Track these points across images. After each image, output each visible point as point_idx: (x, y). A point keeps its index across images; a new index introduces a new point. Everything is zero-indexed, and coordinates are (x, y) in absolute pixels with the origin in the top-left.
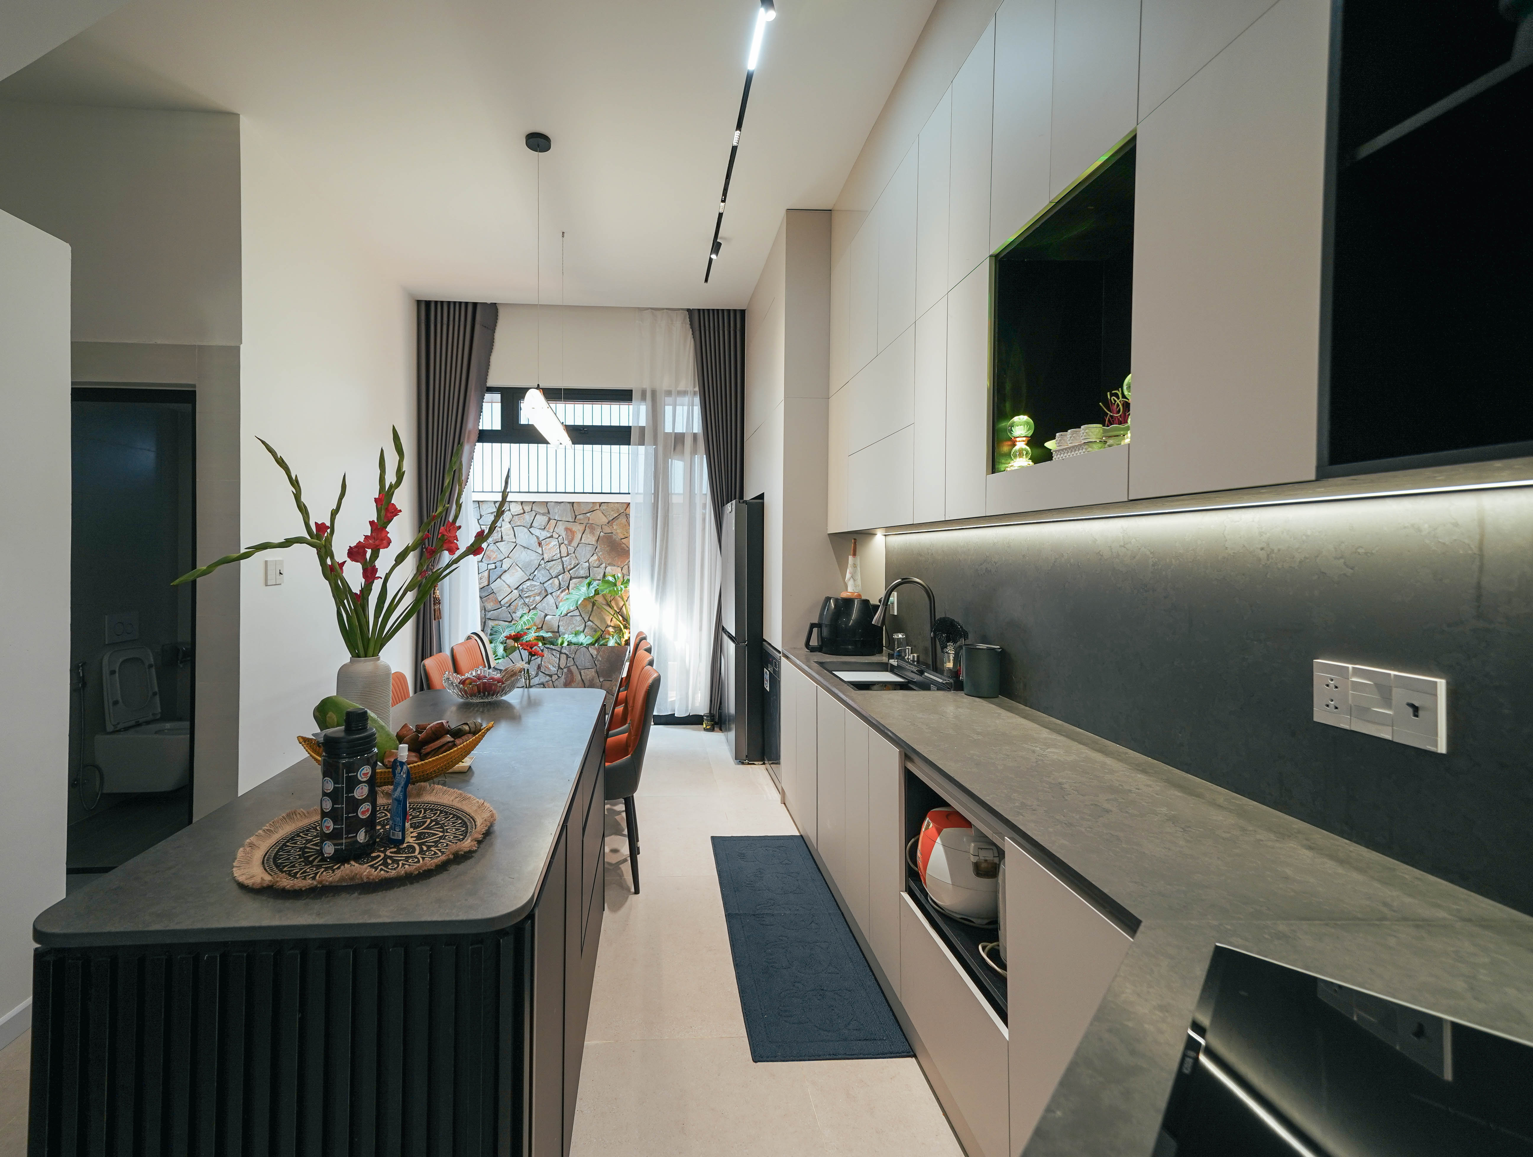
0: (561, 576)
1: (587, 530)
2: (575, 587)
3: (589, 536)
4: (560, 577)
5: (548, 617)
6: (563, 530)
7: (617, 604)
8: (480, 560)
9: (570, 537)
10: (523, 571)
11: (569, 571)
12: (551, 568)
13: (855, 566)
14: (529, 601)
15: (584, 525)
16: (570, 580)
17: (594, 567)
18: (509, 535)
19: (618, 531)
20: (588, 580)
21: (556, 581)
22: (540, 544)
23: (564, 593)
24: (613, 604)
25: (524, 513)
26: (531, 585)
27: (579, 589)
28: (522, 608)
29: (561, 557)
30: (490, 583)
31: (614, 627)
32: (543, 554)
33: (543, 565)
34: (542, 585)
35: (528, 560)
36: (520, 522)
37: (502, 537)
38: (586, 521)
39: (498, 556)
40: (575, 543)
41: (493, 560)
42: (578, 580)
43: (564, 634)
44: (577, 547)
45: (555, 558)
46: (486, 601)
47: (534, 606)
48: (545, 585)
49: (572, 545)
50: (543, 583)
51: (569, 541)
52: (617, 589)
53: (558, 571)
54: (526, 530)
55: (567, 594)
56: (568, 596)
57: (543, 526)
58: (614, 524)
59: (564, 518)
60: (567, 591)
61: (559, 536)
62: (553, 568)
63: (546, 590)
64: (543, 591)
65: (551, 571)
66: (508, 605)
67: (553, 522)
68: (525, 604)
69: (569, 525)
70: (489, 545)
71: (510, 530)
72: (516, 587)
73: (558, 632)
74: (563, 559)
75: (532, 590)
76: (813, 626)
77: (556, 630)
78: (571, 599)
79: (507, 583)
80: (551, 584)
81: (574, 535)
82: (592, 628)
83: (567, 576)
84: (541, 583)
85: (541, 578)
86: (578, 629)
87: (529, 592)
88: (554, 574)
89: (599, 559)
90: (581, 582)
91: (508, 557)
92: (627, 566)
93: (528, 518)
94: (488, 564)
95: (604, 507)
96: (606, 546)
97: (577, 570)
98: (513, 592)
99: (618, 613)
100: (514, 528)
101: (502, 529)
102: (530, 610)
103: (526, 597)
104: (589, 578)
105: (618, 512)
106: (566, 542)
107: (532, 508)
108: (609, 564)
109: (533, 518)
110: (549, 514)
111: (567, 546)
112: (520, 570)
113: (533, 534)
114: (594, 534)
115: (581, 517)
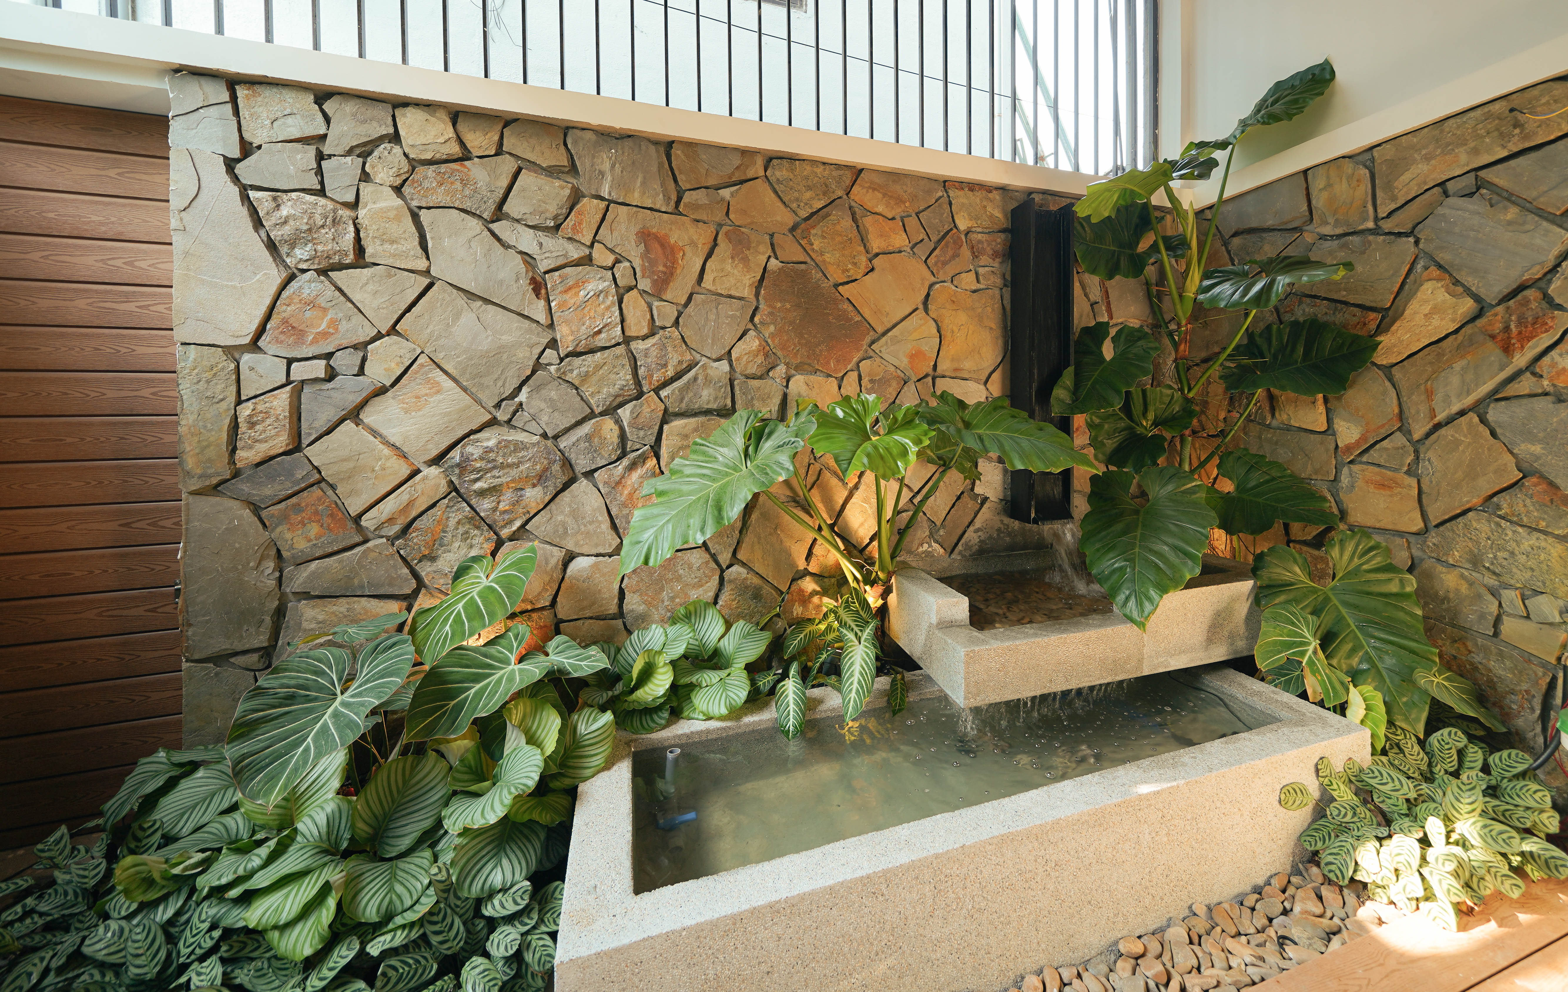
0: (629, 407)
1: (724, 247)
2: (681, 448)
3: (728, 267)
4: (625, 413)
5: (579, 565)
6: (633, 238)
7: (828, 500)
8: (247, 340)
9: (661, 268)
10: (465, 389)
11: (657, 391)
12: (585, 377)
14: (495, 510)
15: (712, 229)
16: (664, 421)
17: (747, 377)
18: (392, 242)
19: (828, 257)
20: (730, 424)
21: (608, 427)
22: (538, 287)
23: (639, 473)
24: (815, 499)
25: (466, 156)
26: (502, 445)
27: (704, 453)
28: (466, 536)
29: (627, 340)
30: (305, 442)
31: (818, 577)
32: (551, 326)
33: (553, 369)
34: (549, 443)
35: (485, 343)
36: (447, 192)
37: (360, 249)
38: (719, 216)
39: (344, 326)
40: (677, 292)
41: (315, 341)
42: (692, 422)
43: (643, 621)
44: (686, 305)
45: (602, 340)
46: (284, 518)
47: (518, 524)
48: (563, 443)
49: (668, 296)
50: (556, 437)
51: (655, 283)
53: (614, 390)
54: (474, 224)
55: (654, 475)
56: (660, 483)
57: (549, 215)
58: (813, 232)
59: (637, 194)
60: (652, 462)
61: (617, 261)
62: (594, 379)
63: (567, 463)
64: (556, 468)
65: (587, 391)
66: (396, 528)
67: (590, 208)
68: (477, 519)
69: (657, 224)
70: (291, 278)
71: (398, 218)
72: (434, 453)
73: (621, 613)
74: (634, 345)
75: (509, 466)
77: (613, 609)
79: (392, 440)
80: (588, 438)
81: (674, 261)
82: (746, 587)
83: (651, 407)
84: (545, 436)
85: (544, 418)
86: (694, 595)
87: (496, 473)
88: (598, 402)
89: (766, 351)
90: (704, 432)
91: (393, 330)
92: (856, 374)
93: (483, 181)
94: (290, 362)
95: (779, 173)
96: (788, 306)
97: (687, 386)
98: (418, 477)
99: (832, 527)
100: (423, 213)
101: (362, 212)
102: (499, 543)
103: (482, 493)
104: (735, 416)
105: (825, 194)
106: (645, 284)
107: (500, 144)
108: (799, 368)
109: (504, 183)
110: (573, 169)
111: (649, 299)
112: (450, 384)
113: (506, 246)
114: (745, 260)
115: (700, 197)
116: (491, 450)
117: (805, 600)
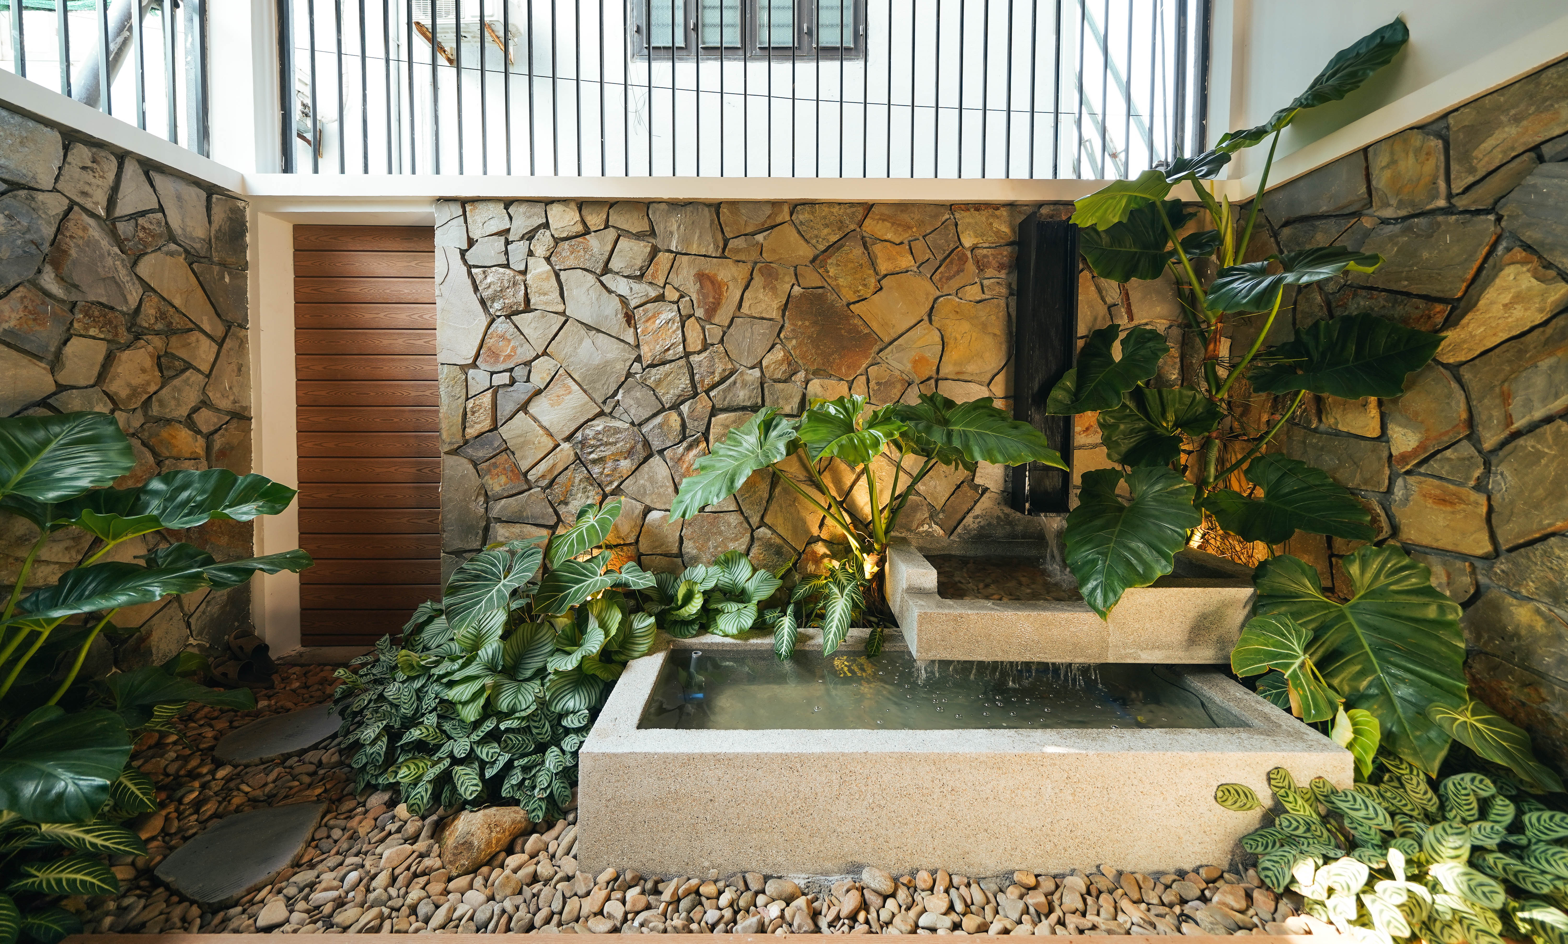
0: (688, 404)
1: (758, 280)
2: (724, 435)
3: (761, 296)
4: (685, 408)
5: (654, 516)
6: (692, 278)
7: (838, 482)
8: (470, 361)
9: (711, 300)
10: (585, 391)
11: (707, 392)
12: (659, 382)
14: (602, 473)
15: (750, 266)
16: (712, 414)
17: (774, 381)
18: (545, 294)
19: (841, 281)
20: (762, 417)
21: (674, 419)
22: (629, 319)
23: (694, 452)
24: (827, 480)
25: (587, 232)
26: (607, 430)
27: (735, 440)
28: (585, 490)
29: (687, 355)
30: (499, 424)
31: (828, 543)
32: (638, 346)
33: (638, 376)
34: (636, 429)
35: (597, 360)
36: (576, 258)
37: (527, 300)
38: (754, 256)
39: (519, 350)
40: (722, 317)
41: (504, 361)
42: (732, 415)
43: (695, 561)
44: (729, 327)
45: (670, 355)
46: (489, 471)
47: (616, 484)
48: (644, 430)
49: (716, 320)
50: (640, 425)
51: (707, 311)
53: (677, 392)
54: (591, 278)
55: (704, 454)
56: (706, 460)
57: (637, 267)
58: (829, 261)
59: (695, 246)
60: (703, 445)
61: (682, 296)
62: (665, 383)
63: (647, 444)
64: (640, 446)
65: (660, 392)
66: (546, 482)
67: (664, 259)
68: (590, 479)
69: (709, 267)
70: (493, 321)
71: (548, 278)
72: (567, 433)
73: (680, 555)
74: (692, 358)
75: (611, 444)
77: (675, 550)
78: (716, 467)
79: (544, 424)
80: (660, 426)
81: (721, 294)
82: (771, 545)
83: (703, 404)
84: (632, 424)
85: (632, 412)
86: (732, 546)
87: (602, 448)
88: (668, 399)
89: (789, 360)
90: (738, 423)
91: (545, 353)
92: (864, 378)
93: (597, 247)
94: (492, 373)
95: (803, 216)
96: (807, 323)
97: (729, 388)
98: (558, 449)
99: (841, 504)
100: (562, 273)
101: (529, 276)
102: (605, 496)
103: (594, 462)
104: (763, 411)
105: (839, 229)
106: (700, 313)
107: (607, 220)
108: (817, 373)
109: (609, 248)
110: (653, 233)
111: (703, 323)
112: (577, 387)
113: (610, 291)
114: (774, 289)
115: (740, 243)
116: (600, 433)
117: (818, 560)
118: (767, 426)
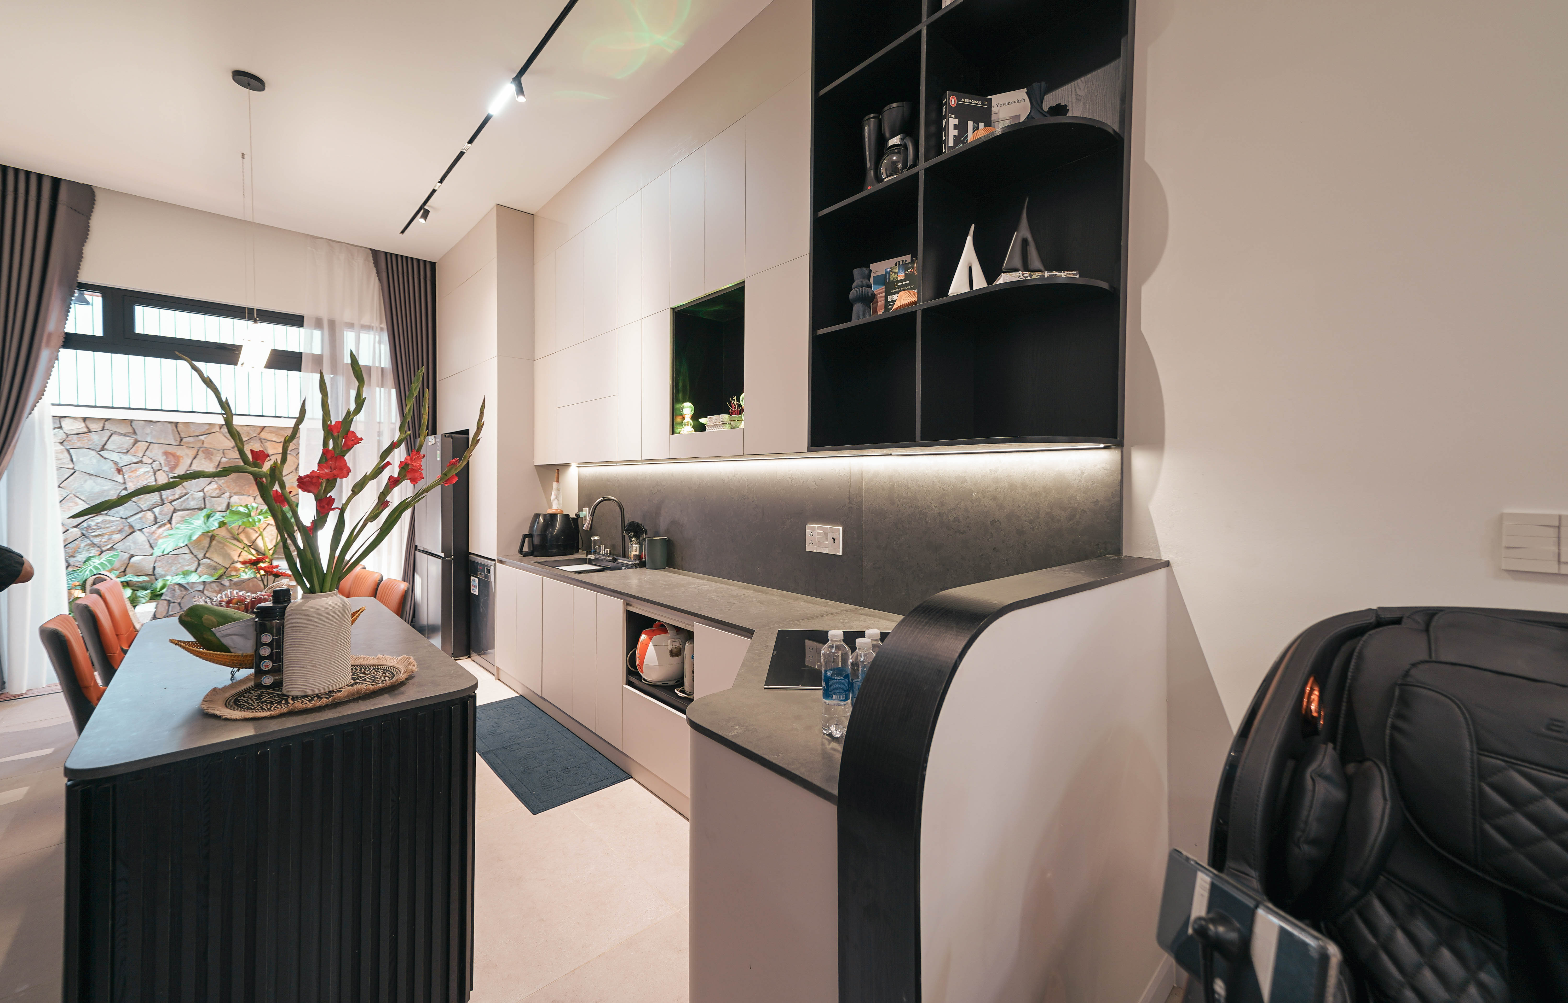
2: (182, 521)
7: (248, 537)
11: (170, 503)
13: (558, 489)
14: (100, 541)
15: (196, 448)
16: (174, 512)
17: (212, 497)
20: (204, 512)
21: (150, 516)
22: (119, 471)
23: (163, 529)
24: (242, 537)
25: (90, 432)
27: (189, 522)
28: (88, 550)
32: (125, 483)
34: (123, 520)
35: (97, 489)
36: (82, 443)
38: (200, 445)
40: (180, 470)
42: (186, 512)
43: (164, 576)
47: (110, 546)
50: (127, 518)
51: (170, 468)
52: (254, 520)
53: (152, 503)
54: (93, 453)
55: (169, 530)
56: (171, 532)
57: (124, 448)
59: (162, 440)
60: (168, 526)
61: (154, 461)
62: (143, 499)
63: (131, 526)
64: (127, 528)
65: (140, 503)
67: (142, 446)
68: (93, 545)
69: (171, 449)
71: (62, 452)
72: (75, 524)
73: (154, 574)
75: (107, 528)
76: (525, 536)
77: (152, 572)
78: (178, 534)
80: (141, 518)
81: (179, 461)
82: (210, 565)
83: (168, 508)
84: (122, 518)
85: (122, 512)
86: (187, 567)
87: (101, 530)
88: (145, 506)
89: (220, 488)
90: (191, 516)
93: (96, 439)
97: (184, 501)
98: (68, 532)
99: (250, 546)
100: (71, 450)
102: (102, 552)
103: (95, 536)
104: (205, 510)
105: (247, 436)
107: (104, 427)
108: (236, 494)
109: (106, 439)
110: (135, 433)
111: (167, 473)
112: (83, 502)
113: (105, 459)
114: (211, 459)
115: (191, 439)
117: (237, 570)
118: (208, 517)
